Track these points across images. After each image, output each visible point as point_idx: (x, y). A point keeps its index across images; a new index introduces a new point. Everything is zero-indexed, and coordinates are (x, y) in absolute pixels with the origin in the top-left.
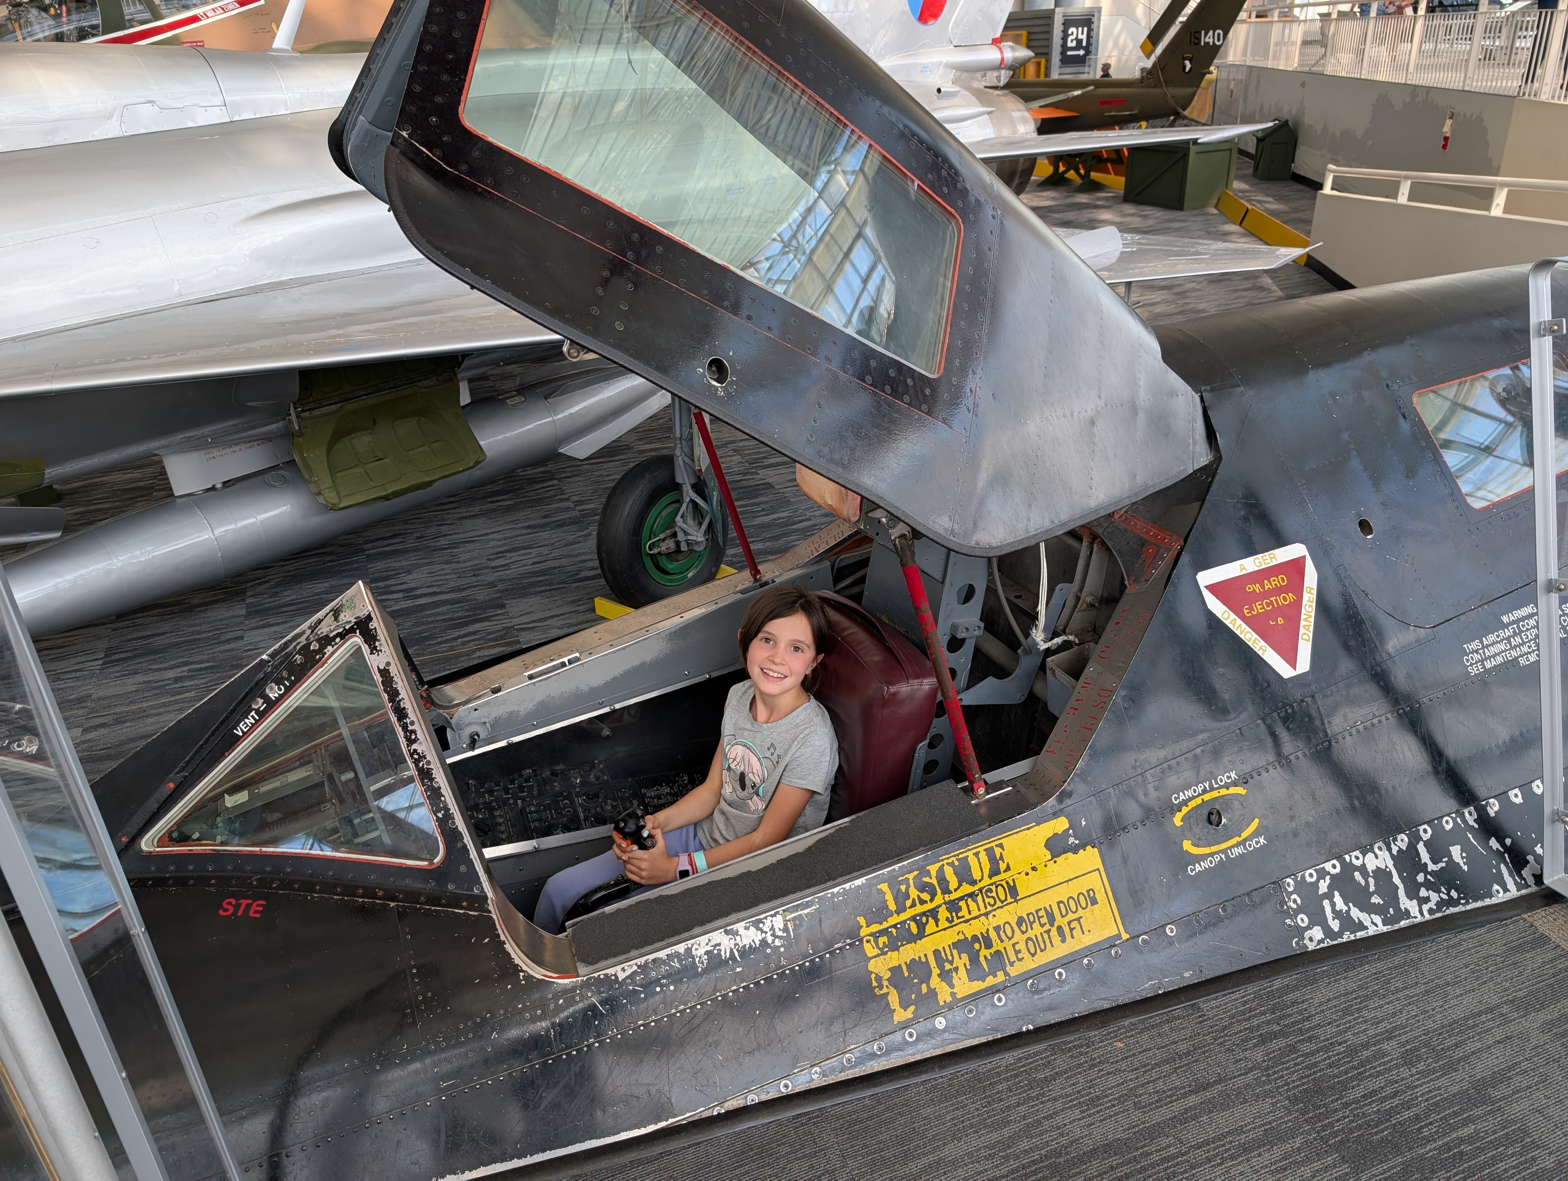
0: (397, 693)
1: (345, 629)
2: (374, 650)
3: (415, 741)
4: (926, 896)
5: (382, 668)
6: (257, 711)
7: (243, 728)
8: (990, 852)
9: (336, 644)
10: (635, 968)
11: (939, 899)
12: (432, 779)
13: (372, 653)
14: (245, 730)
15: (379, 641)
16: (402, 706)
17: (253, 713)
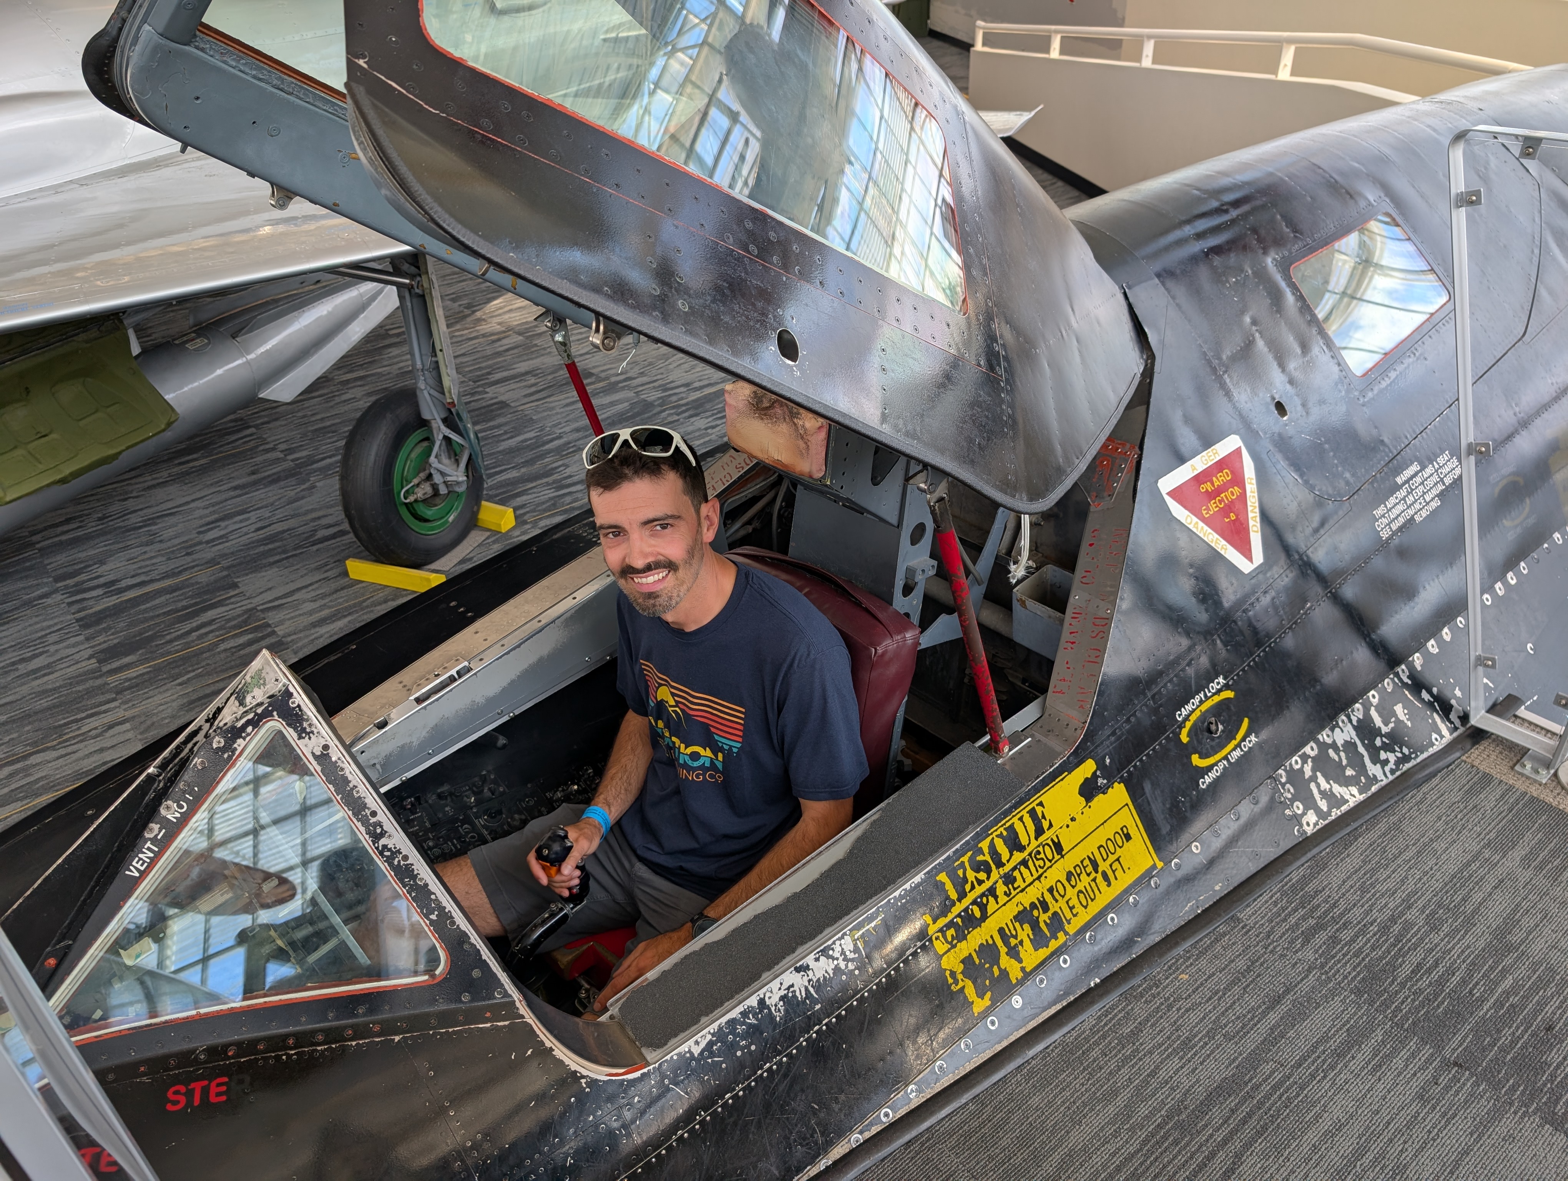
0: (346, 781)
1: (256, 714)
2: (303, 733)
3: (383, 834)
4: (982, 876)
5: (318, 753)
6: (154, 841)
7: (138, 866)
8: (1032, 813)
9: (248, 735)
10: (709, 1037)
11: (995, 875)
12: (414, 877)
13: (300, 738)
14: (142, 868)
15: (307, 720)
16: (356, 795)
17: (149, 844)
